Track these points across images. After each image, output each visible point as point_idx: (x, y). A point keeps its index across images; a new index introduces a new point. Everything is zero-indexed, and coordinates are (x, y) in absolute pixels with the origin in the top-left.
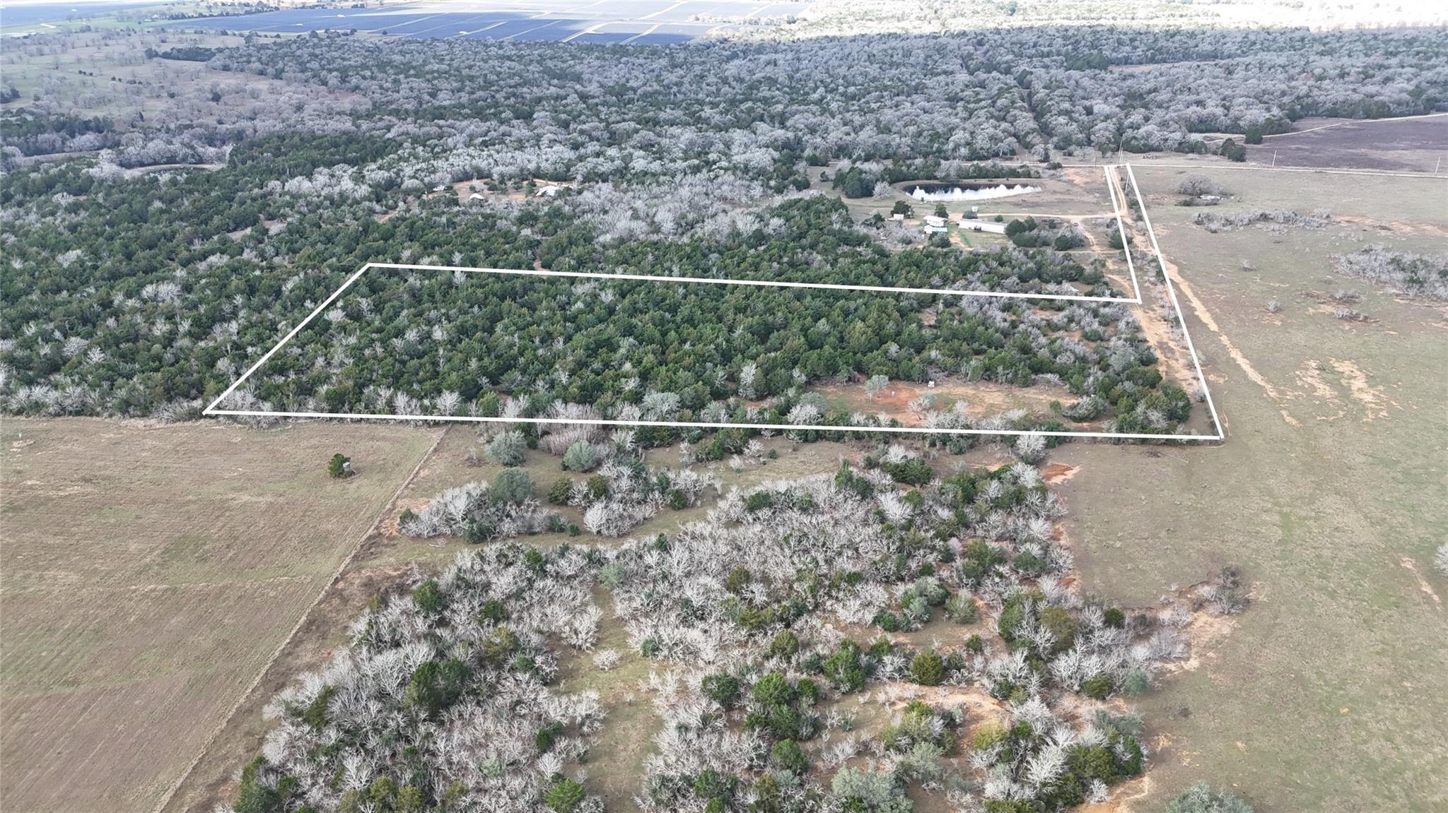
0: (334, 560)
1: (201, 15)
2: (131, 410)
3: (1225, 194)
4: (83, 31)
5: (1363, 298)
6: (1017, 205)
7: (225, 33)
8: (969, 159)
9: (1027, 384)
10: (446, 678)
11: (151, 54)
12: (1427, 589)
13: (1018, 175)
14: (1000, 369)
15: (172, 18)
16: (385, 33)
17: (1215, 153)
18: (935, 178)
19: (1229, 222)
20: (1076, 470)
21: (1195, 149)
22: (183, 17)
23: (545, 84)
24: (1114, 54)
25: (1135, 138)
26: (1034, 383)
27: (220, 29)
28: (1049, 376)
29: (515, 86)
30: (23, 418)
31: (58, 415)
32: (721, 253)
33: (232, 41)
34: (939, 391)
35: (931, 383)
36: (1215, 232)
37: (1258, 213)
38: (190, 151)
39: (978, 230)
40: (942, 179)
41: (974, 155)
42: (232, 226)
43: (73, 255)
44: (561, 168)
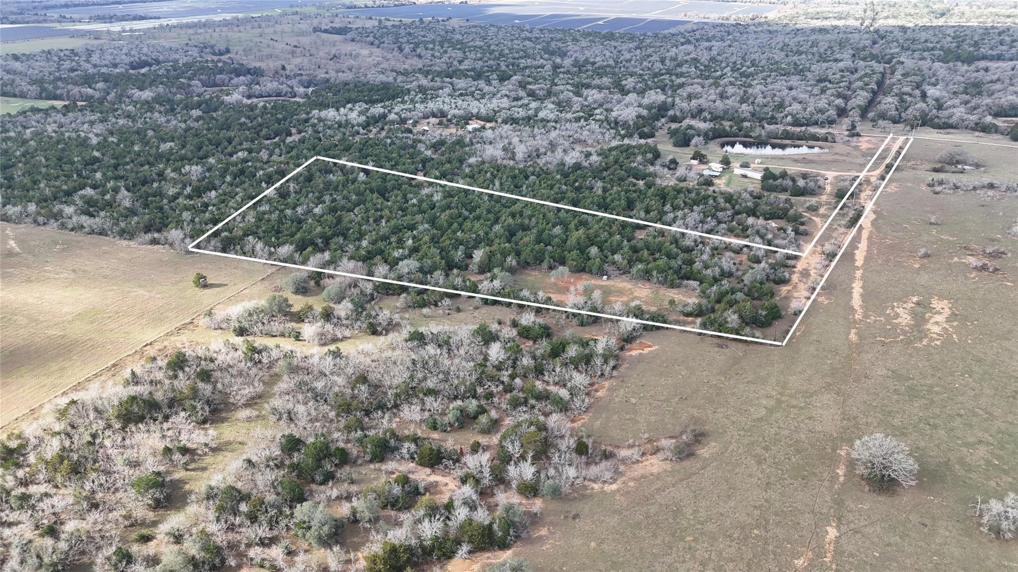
0: (156, 333)
1: (366, 7)
2: (125, 235)
3: (977, 166)
4: (293, 14)
5: (1009, 255)
6: (796, 161)
7: (371, 18)
8: (793, 125)
9: (672, 286)
10: (139, 407)
11: (315, 30)
12: (841, 472)
13: (817, 139)
14: (655, 273)
15: (348, 8)
16: (468, 20)
17: (1002, 134)
18: (751, 137)
19: (956, 187)
20: (656, 347)
21: (986, 129)
22: (355, 7)
23: (538, 57)
24: (990, 52)
25: (938, 117)
26: (679, 286)
27: (369, 16)
28: (691, 282)
29: (518, 59)
30: (73, 233)
31: (90, 234)
32: (538, 176)
33: (369, 24)
34: (608, 283)
35: (605, 277)
36: (937, 193)
37: (986, 183)
38: (290, 90)
39: (745, 176)
40: (755, 138)
41: (796, 123)
42: (273, 135)
43: (169, 145)
44: (491, 113)
